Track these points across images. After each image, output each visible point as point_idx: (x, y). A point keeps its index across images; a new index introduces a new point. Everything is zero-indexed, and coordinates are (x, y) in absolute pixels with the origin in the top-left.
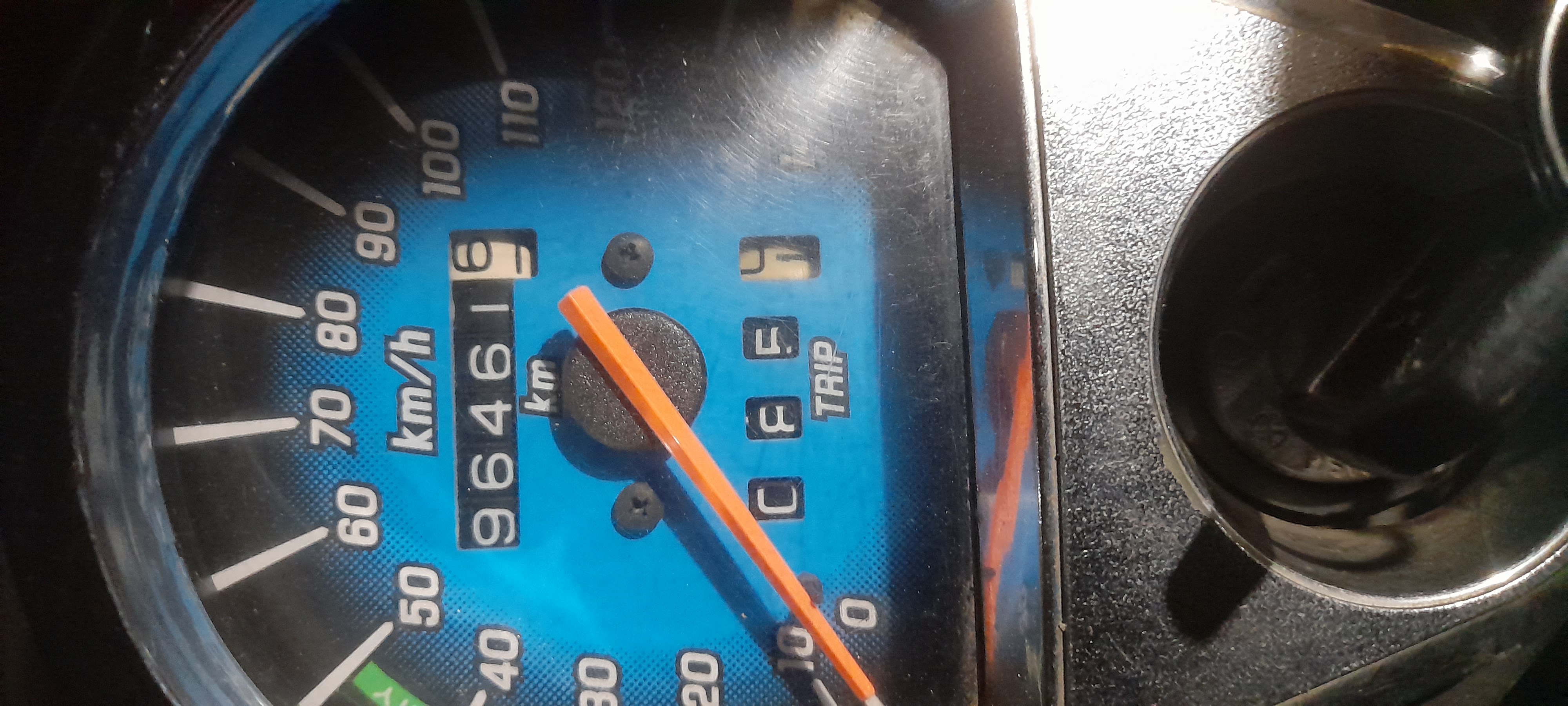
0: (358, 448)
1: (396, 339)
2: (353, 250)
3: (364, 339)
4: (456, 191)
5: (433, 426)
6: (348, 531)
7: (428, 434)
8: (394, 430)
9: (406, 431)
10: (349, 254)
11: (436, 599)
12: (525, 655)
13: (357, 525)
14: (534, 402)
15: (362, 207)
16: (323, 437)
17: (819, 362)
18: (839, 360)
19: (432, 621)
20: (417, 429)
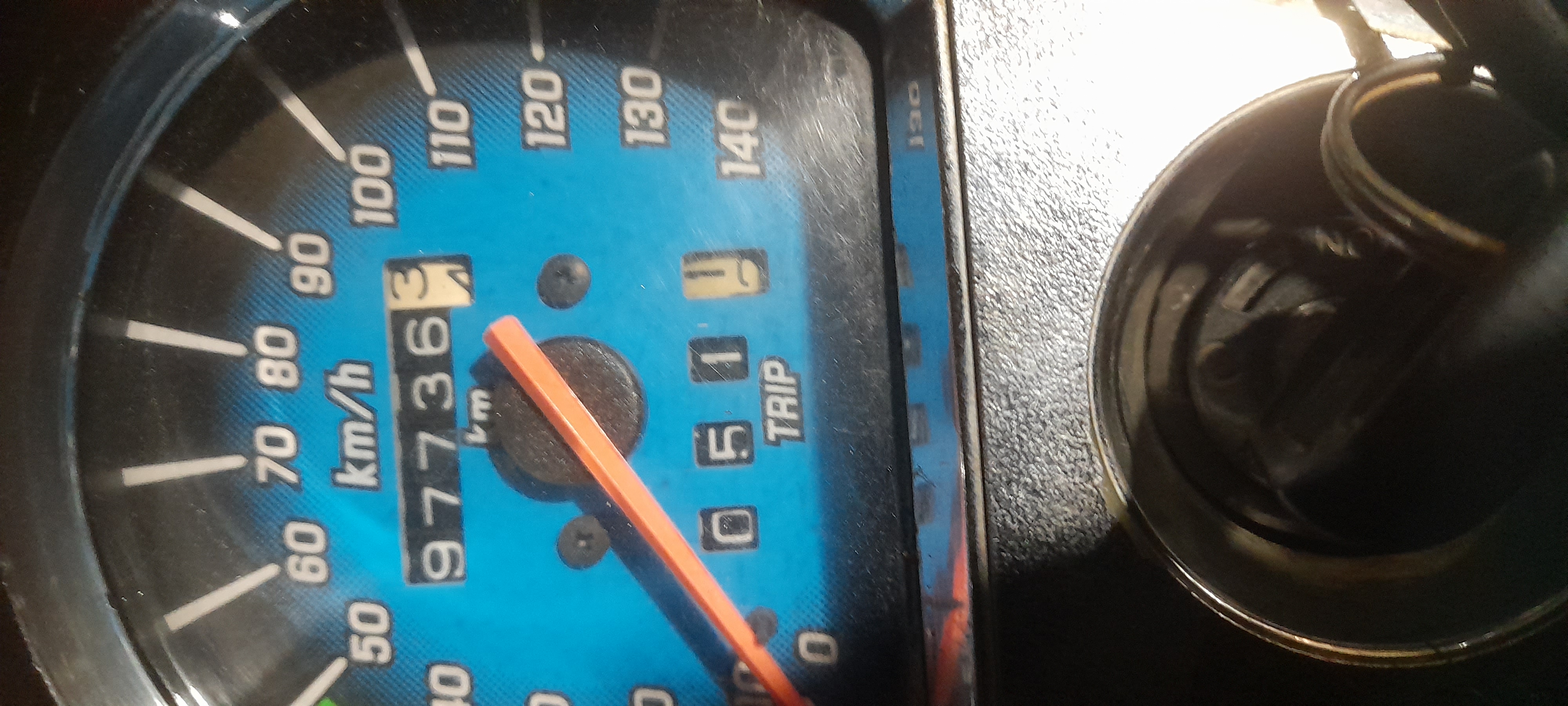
0: (303, 484)
1: (335, 373)
2: (288, 284)
3: (305, 375)
4: (387, 218)
5: (377, 461)
6: (298, 567)
7: (371, 469)
8: (339, 466)
9: (349, 467)
10: (286, 288)
11: (387, 636)
12: (476, 690)
13: (308, 561)
14: (477, 434)
15: (297, 239)
16: (271, 475)
17: (770, 383)
18: (792, 380)
19: (384, 657)
20: (360, 464)
